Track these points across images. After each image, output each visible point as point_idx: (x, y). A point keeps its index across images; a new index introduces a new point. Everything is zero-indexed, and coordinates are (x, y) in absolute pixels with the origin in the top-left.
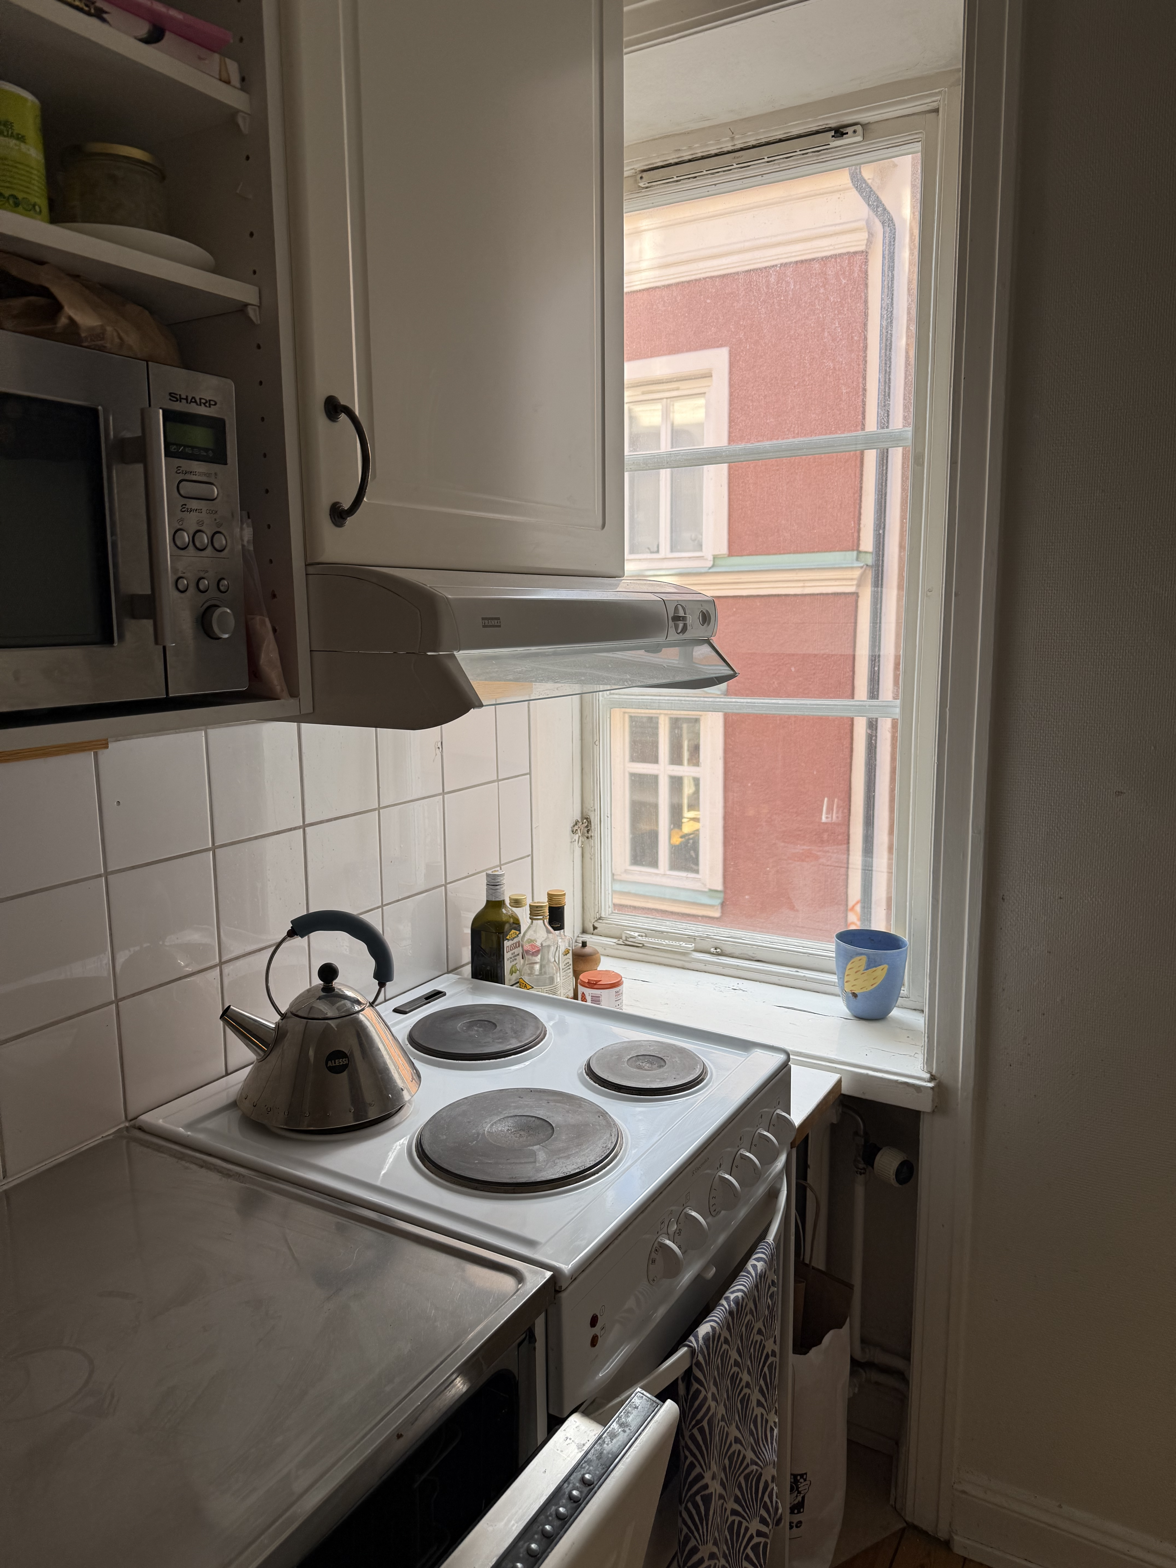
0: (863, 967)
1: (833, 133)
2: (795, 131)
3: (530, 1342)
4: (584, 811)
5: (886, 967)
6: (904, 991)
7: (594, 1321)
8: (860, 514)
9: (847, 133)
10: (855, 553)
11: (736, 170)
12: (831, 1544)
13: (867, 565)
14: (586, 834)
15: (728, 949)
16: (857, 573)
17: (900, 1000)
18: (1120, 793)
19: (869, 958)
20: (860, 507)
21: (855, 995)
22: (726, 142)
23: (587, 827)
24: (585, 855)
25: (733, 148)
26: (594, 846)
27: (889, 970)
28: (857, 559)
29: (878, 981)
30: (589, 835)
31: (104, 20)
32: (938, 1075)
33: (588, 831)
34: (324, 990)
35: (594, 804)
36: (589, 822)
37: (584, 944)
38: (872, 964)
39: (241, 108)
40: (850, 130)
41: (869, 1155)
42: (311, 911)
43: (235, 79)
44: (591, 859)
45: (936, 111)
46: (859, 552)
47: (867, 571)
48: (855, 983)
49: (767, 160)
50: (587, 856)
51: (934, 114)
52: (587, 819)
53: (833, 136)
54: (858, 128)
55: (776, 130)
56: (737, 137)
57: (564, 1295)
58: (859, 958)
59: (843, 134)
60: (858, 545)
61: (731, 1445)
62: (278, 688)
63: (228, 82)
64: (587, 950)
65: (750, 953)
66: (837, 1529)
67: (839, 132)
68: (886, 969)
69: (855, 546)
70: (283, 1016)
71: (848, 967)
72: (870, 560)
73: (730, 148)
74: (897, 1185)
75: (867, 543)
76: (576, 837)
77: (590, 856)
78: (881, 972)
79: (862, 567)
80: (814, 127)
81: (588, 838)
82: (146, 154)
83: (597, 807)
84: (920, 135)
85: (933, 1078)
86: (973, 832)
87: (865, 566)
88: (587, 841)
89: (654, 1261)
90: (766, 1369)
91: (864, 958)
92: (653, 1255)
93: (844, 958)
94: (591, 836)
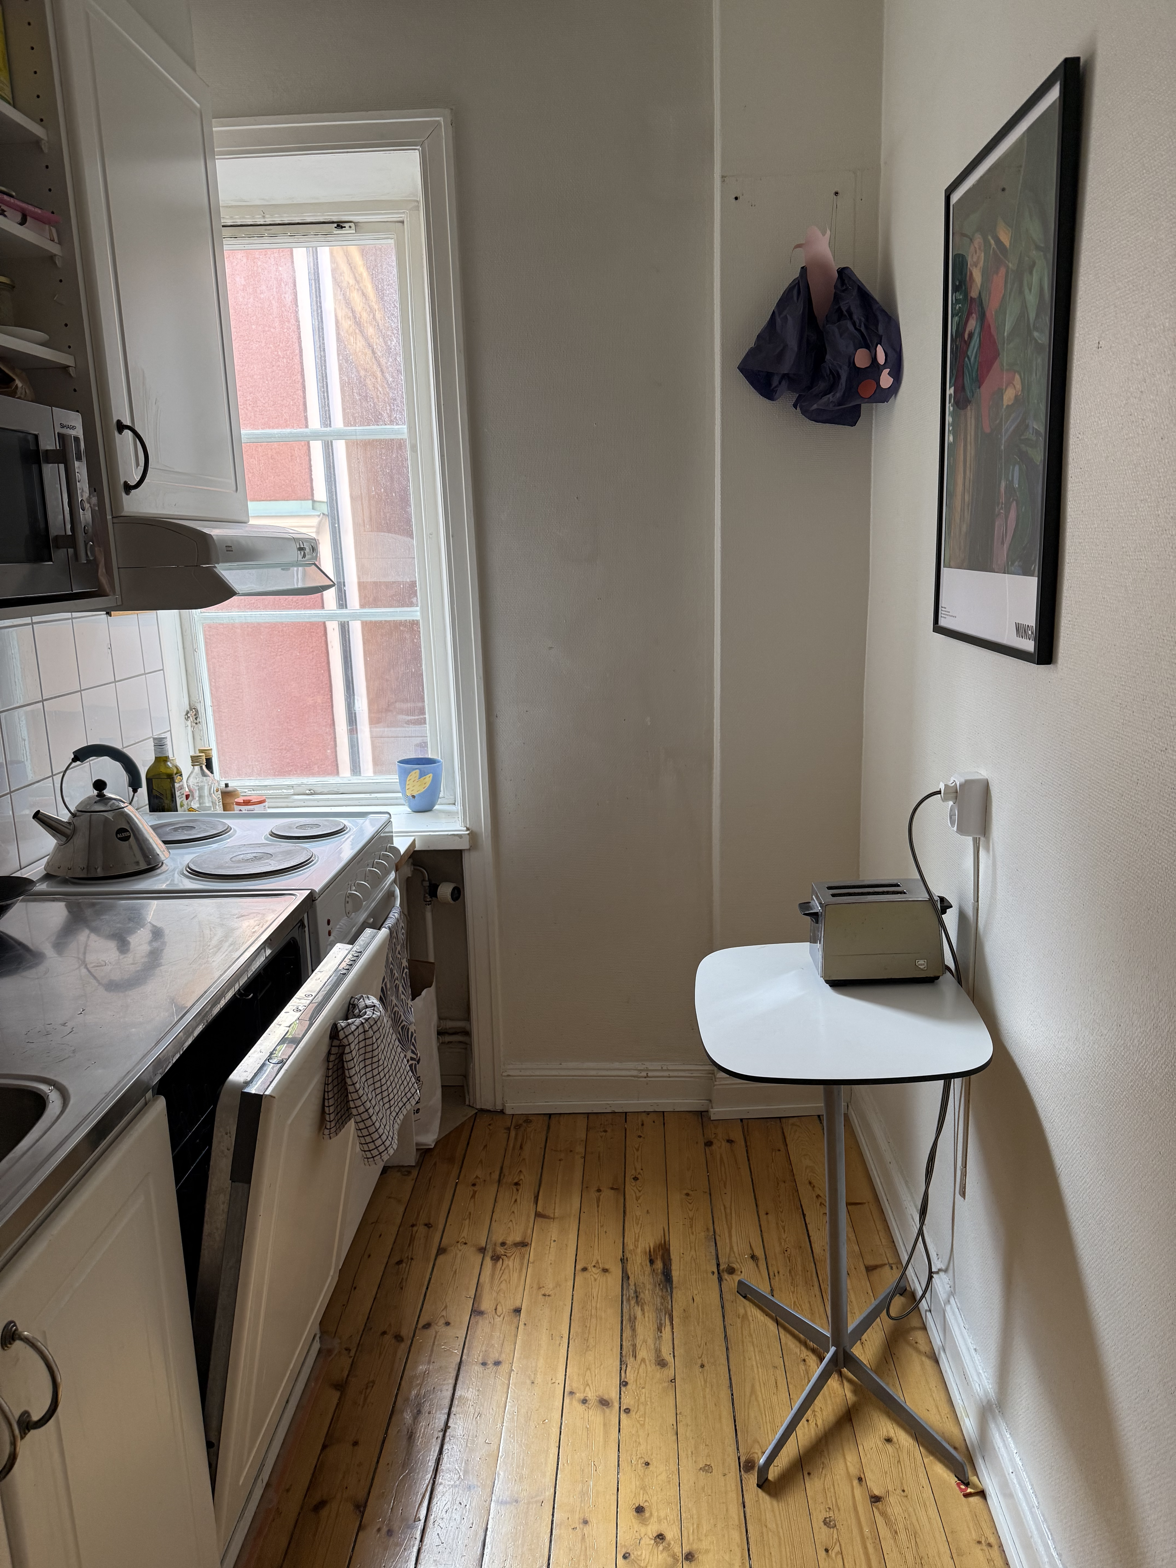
0: (418, 777)
1: (335, 225)
2: (309, 220)
3: (302, 929)
4: (191, 703)
5: (431, 775)
6: (441, 795)
7: (329, 922)
8: (311, 466)
9: (345, 227)
10: (310, 502)
11: (267, 238)
12: (437, 1123)
13: (324, 514)
14: (195, 721)
15: (319, 790)
16: (315, 521)
17: (440, 801)
18: (551, 648)
19: (420, 771)
20: (310, 460)
21: (414, 797)
22: (259, 218)
23: (195, 715)
24: (195, 737)
25: (264, 223)
26: (203, 730)
27: (433, 777)
28: (313, 508)
29: (427, 785)
30: (198, 721)
31: (5, 216)
32: (470, 827)
33: (196, 719)
34: (97, 796)
35: (199, 697)
36: (197, 711)
37: (227, 785)
38: (422, 774)
39: (57, 253)
40: (347, 225)
41: (433, 891)
42: (89, 744)
43: (56, 240)
44: (201, 739)
45: (403, 222)
46: (314, 501)
47: (323, 521)
48: (413, 788)
49: (289, 234)
50: (197, 737)
51: (401, 224)
52: (194, 709)
53: (335, 227)
54: (352, 225)
55: (295, 217)
56: (267, 216)
57: (317, 902)
58: (414, 772)
59: (342, 227)
60: (312, 495)
61: (394, 1007)
62: (108, 591)
63: (53, 241)
64: (229, 789)
65: (336, 790)
66: (439, 1114)
67: (340, 225)
68: (431, 777)
69: (310, 495)
70: (74, 815)
71: (408, 779)
72: (325, 509)
73: (262, 223)
74: (452, 902)
75: (321, 493)
76: (189, 723)
77: (199, 737)
78: (428, 778)
79: (319, 516)
80: (321, 219)
81: (196, 724)
82: (7, 278)
83: (201, 699)
84: (393, 236)
85: (468, 829)
86: (477, 678)
87: (322, 515)
88: (196, 726)
89: (348, 902)
90: (404, 975)
91: (418, 771)
92: (347, 899)
93: (404, 775)
94: (199, 722)
